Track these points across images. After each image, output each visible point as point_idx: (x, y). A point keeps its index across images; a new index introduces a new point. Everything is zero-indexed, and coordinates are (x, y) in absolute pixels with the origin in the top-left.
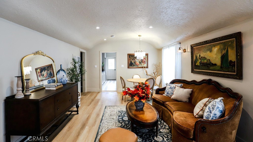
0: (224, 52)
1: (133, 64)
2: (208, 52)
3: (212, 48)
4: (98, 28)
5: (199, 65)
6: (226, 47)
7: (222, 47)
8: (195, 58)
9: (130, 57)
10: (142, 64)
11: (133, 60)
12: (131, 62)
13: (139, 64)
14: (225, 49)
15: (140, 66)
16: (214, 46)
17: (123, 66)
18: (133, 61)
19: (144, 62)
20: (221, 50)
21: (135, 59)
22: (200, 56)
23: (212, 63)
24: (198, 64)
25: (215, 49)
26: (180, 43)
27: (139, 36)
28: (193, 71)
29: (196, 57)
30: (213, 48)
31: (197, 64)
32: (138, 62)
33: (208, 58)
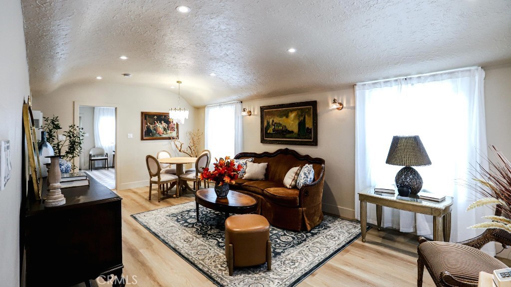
0: (302, 118)
1: (151, 132)
2: (284, 118)
3: (288, 113)
4: (124, 58)
5: (272, 132)
6: (304, 114)
7: (300, 113)
8: (265, 124)
9: (147, 118)
10: (170, 131)
11: (152, 124)
12: (148, 128)
13: (162, 132)
14: (302, 116)
15: (164, 136)
16: (292, 111)
17: (131, 136)
18: (151, 126)
19: (172, 128)
20: (298, 116)
21: (155, 123)
22: (273, 121)
23: (289, 131)
24: (270, 131)
25: (292, 115)
26: (242, 102)
27: (177, 82)
28: (263, 141)
29: (268, 123)
30: (290, 114)
31: (268, 132)
32: (161, 129)
33: (283, 124)
